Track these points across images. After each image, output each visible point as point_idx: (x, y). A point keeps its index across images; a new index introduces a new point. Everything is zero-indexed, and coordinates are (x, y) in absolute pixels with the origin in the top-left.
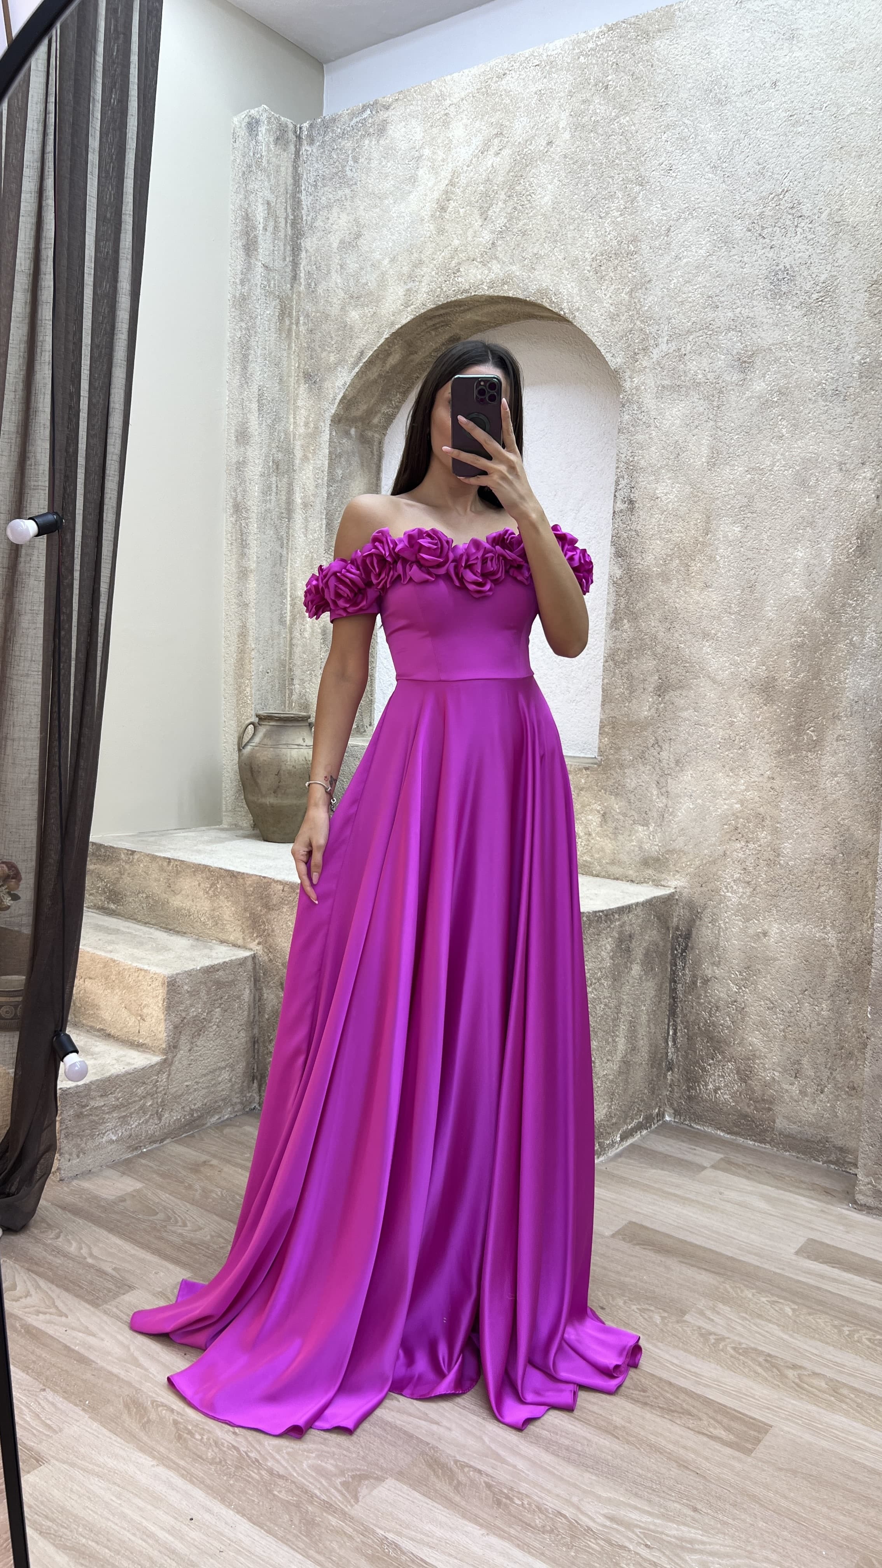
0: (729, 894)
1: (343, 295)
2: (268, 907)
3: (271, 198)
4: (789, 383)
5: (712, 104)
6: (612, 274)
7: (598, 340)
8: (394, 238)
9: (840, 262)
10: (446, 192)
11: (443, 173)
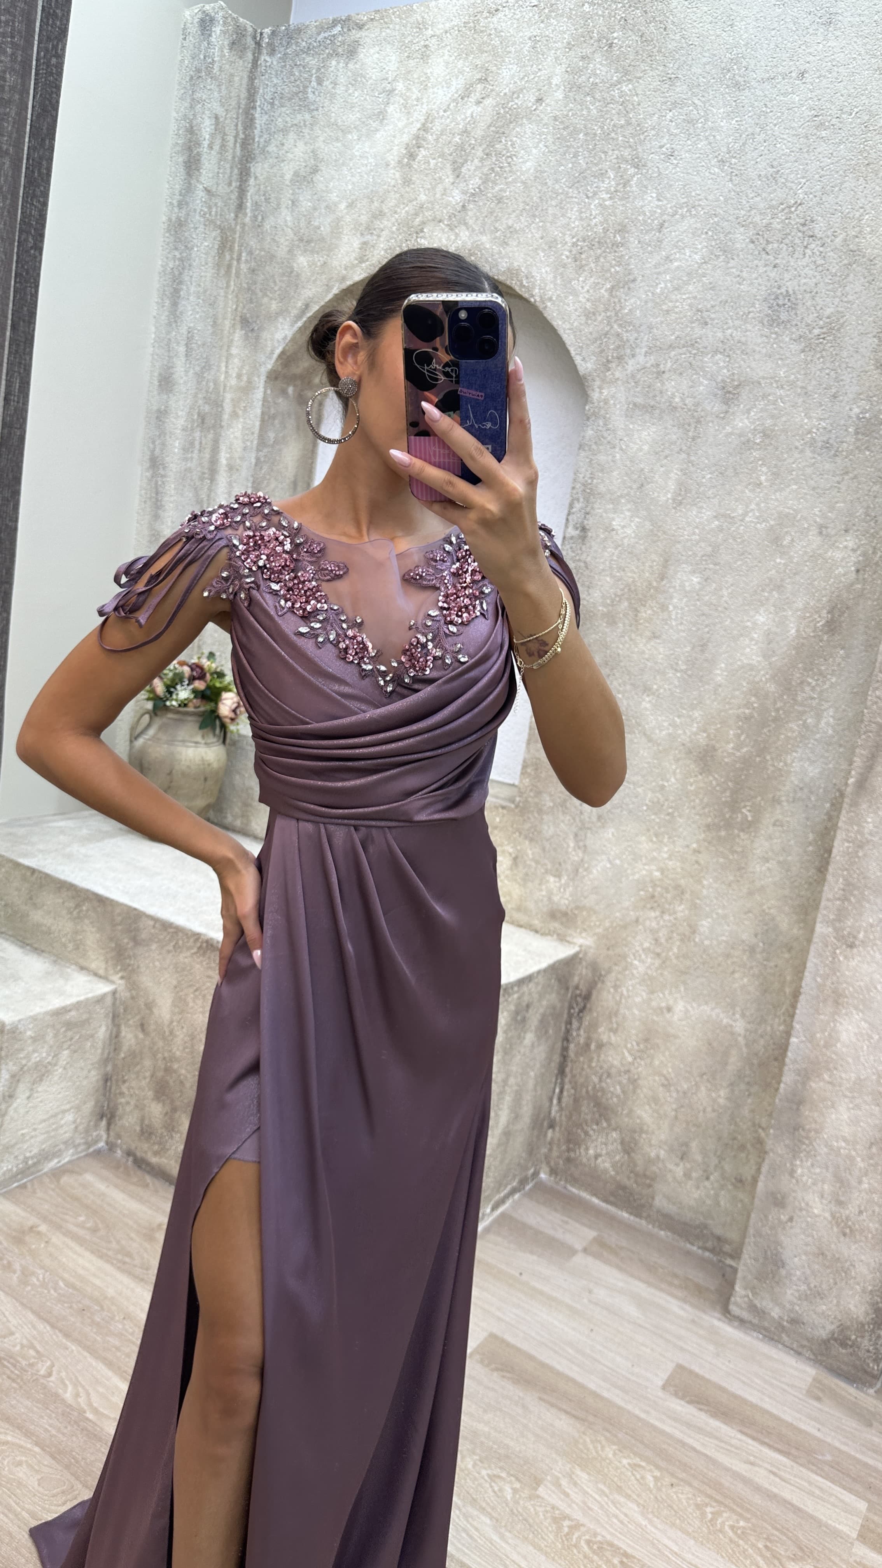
0: (636, 962)
1: (292, 235)
2: (136, 942)
3: (221, 112)
4: (775, 425)
5: (728, 86)
6: (593, 265)
7: (568, 338)
8: (354, 180)
9: (850, 298)
10: (417, 137)
11: (416, 114)
